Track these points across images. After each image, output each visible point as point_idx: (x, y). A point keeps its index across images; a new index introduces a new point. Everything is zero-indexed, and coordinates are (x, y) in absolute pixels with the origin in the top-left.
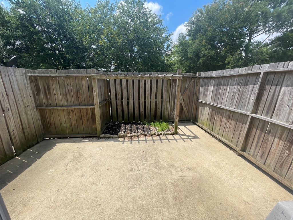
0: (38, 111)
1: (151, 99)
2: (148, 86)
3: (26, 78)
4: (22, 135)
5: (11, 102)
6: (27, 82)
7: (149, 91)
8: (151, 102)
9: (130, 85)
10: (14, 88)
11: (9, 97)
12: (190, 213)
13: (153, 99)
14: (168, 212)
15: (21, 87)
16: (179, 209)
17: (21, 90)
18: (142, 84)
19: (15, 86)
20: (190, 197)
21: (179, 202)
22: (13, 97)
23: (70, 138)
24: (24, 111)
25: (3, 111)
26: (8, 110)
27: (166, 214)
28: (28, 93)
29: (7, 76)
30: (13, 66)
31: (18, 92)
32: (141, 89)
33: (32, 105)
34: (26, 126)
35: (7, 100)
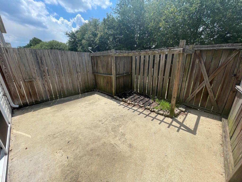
0: (93, 75)
1: (164, 75)
2: (162, 62)
3: (89, 57)
4: (84, 85)
5: (81, 69)
6: (90, 59)
7: (162, 67)
8: (163, 79)
9: (146, 61)
10: (83, 62)
11: (80, 67)
12: (86, 162)
13: (166, 76)
14: (80, 150)
15: (86, 62)
16: (85, 155)
17: (86, 63)
18: (157, 60)
19: (84, 62)
20: (99, 158)
21: (91, 153)
22: (82, 67)
23: (104, 93)
24: (86, 74)
25: (77, 72)
26: (79, 72)
27: (78, 150)
28: (90, 65)
29: (81, 56)
30: (96, 51)
31: (85, 64)
32: (155, 65)
33: (91, 71)
34: (86, 81)
35: (79, 68)
